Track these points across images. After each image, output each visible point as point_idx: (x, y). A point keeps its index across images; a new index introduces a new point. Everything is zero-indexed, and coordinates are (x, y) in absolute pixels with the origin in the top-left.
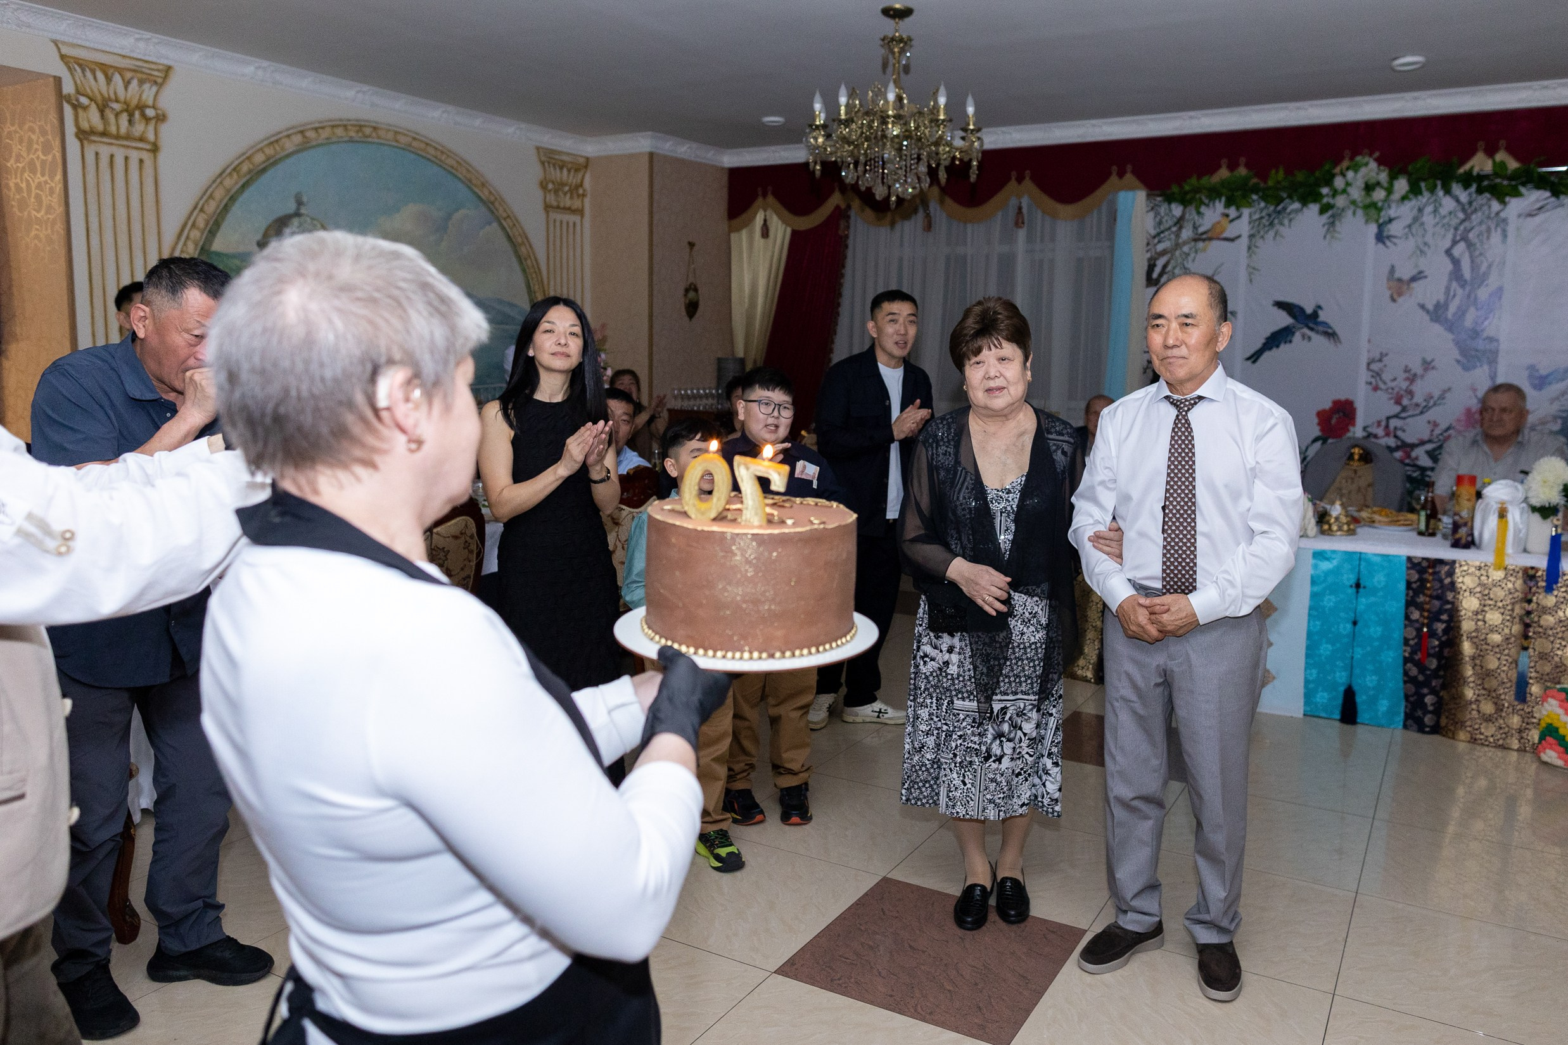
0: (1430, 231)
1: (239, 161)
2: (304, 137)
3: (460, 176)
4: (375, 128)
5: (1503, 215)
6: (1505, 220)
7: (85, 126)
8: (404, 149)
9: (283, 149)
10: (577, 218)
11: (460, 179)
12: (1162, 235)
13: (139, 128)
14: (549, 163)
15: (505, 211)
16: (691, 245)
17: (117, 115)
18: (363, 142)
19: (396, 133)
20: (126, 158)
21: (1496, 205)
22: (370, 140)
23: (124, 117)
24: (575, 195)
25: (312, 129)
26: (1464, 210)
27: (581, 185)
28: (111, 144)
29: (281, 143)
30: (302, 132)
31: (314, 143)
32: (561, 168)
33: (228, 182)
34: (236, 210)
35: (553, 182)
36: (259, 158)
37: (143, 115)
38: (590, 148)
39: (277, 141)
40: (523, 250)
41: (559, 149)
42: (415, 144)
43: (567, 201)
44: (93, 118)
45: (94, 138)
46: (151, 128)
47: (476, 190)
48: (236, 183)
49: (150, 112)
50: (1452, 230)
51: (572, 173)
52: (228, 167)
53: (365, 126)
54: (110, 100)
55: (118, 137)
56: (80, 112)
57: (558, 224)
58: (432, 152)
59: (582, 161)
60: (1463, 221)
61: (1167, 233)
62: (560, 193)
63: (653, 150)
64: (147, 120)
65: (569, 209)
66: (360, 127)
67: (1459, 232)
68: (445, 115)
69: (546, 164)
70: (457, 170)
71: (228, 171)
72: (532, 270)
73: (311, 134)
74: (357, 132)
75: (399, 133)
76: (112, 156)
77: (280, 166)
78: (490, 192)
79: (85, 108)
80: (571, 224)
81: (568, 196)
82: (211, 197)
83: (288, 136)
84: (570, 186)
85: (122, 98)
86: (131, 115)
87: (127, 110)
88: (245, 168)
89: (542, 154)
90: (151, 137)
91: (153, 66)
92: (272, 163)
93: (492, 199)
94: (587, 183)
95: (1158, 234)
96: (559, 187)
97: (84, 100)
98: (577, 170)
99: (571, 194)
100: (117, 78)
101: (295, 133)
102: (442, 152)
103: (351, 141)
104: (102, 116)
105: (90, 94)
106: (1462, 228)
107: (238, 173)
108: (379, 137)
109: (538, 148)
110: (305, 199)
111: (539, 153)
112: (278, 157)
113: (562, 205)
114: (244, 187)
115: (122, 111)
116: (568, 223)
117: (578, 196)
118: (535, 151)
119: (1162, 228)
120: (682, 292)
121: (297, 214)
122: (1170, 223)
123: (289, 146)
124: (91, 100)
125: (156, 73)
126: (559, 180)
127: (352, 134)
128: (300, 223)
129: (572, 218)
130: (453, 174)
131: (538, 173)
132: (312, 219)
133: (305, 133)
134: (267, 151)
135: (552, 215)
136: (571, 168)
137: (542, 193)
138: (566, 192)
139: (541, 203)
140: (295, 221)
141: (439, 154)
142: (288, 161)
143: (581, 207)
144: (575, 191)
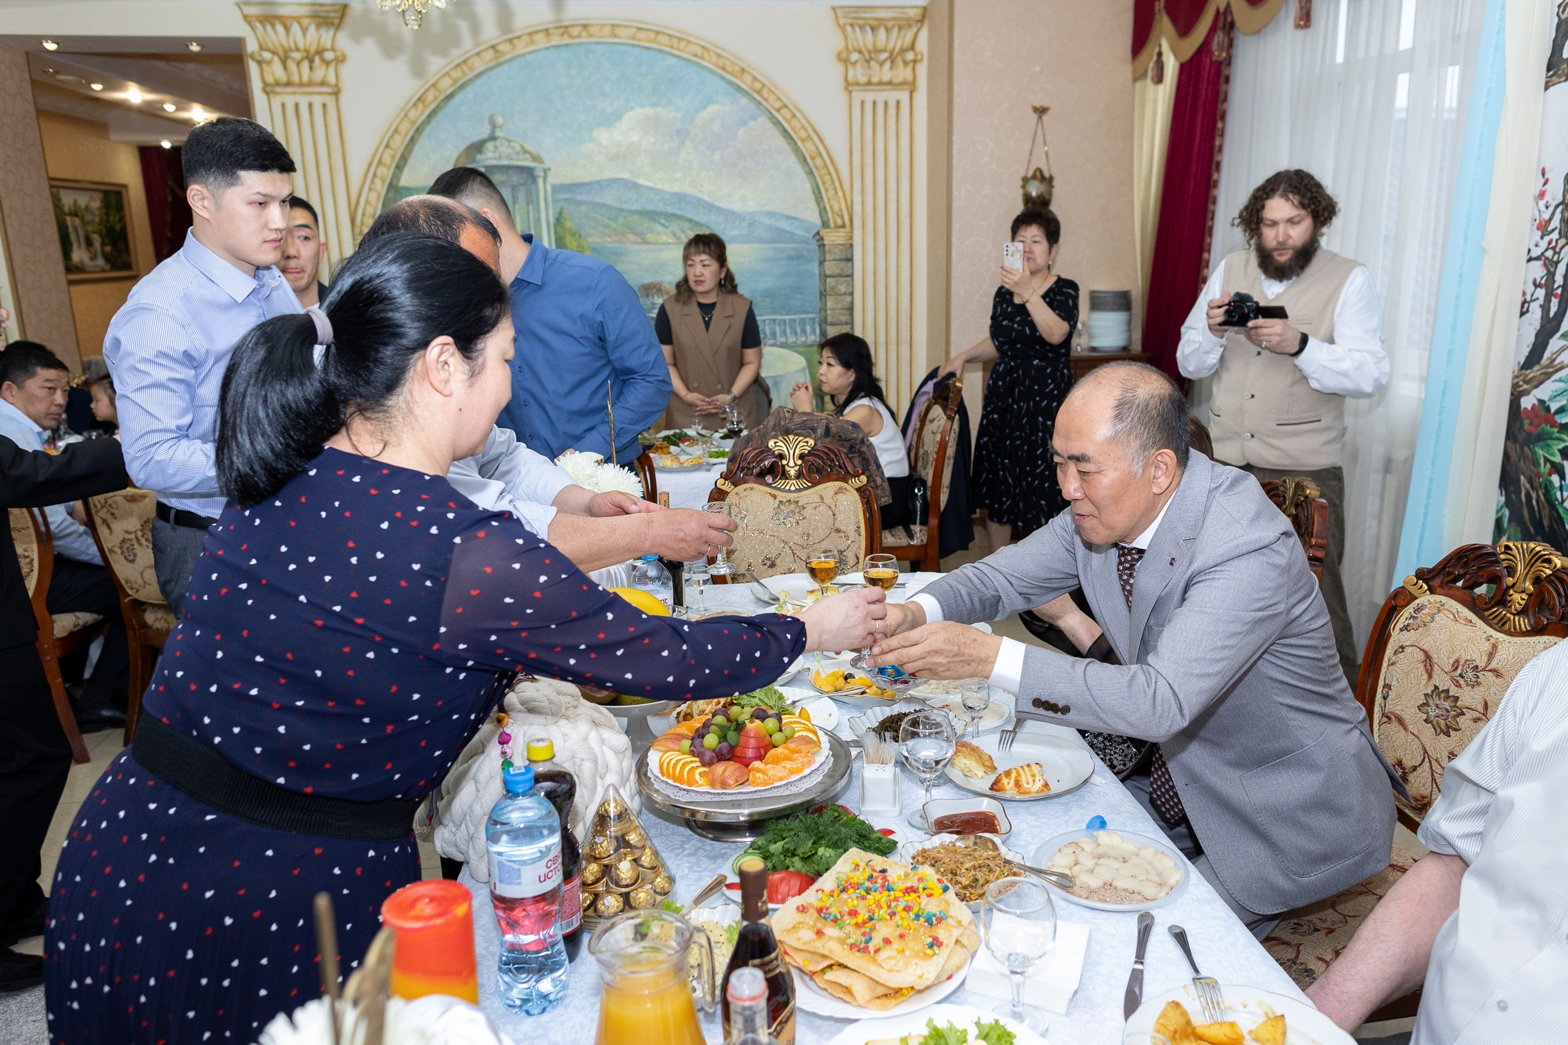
1: (423, 89)
2: (497, 51)
3: (706, 64)
4: (585, 26)
7: (270, 79)
8: (627, 44)
9: (472, 69)
10: (904, 96)
11: (708, 69)
13: (320, 72)
14: (852, 25)
15: (779, 99)
16: (1042, 111)
17: (299, 63)
19: (613, 26)
20: (310, 105)
22: (579, 40)
23: (306, 64)
24: (900, 64)
25: (505, 41)
27: (912, 48)
28: (294, 93)
29: (469, 63)
30: (494, 47)
31: (508, 57)
32: (874, 29)
33: (413, 114)
34: (424, 141)
35: (860, 52)
37: (323, 60)
39: (465, 62)
40: (807, 149)
42: (642, 35)
43: (886, 74)
44: (276, 71)
45: (278, 89)
46: (332, 70)
48: (422, 114)
49: (329, 56)
51: (897, 31)
53: (571, 26)
54: (291, 50)
55: (301, 85)
56: (265, 66)
58: (664, 40)
59: (916, 13)
62: (873, 63)
64: (327, 63)
65: (890, 83)
66: (565, 29)
69: (849, 28)
70: (702, 58)
71: (412, 102)
72: (823, 171)
73: (504, 48)
74: (562, 34)
75: (618, 26)
76: (297, 105)
77: (469, 89)
78: (755, 79)
79: (269, 63)
80: (892, 104)
81: (888, 65)
82: (396, 131)
83: (478, 54)
84: (891, 53)
85: (301, 46)
86: (311, 61)
87: (307, 57)
88: (430, 97)
89: (839, 15)
90: (332, 79)
91: (328, 8)
92: (459, 86)
93: (758, 86)
94: (922, 44)
96: (870, 56)
97: (267, 55)
98: (902, 28)
99: (892, 62)
100: (296, 28)
101: (486, 49)
102: (680, 39)
103: (557, 47)
104: (285, 68)
105: (271, 46)
107: (423, 103)
108: (592, 36)
109: (834, 9)
110: (500, 120)
111: (835, 13)
112: (465, 79)
113: (875, 80)
114: (430, 116)
115: (302, 59)
116: (886, 103)
117: (906, 63)
118: (832, 14)
121: (492, 138)
123: (479, 65)
124: (273, 53)
125: (332, 15)
126: (870, 47)
127: (556, 38)
128: (496, 148)
129: (892, 96)
130: (698, 64)
131: (836, 42)
132: (509, 141)
133: (500, 48)
134: (454, 74)
135: (858, 96)
136: (894, 26)
137: (840, 68)
138: (884, 62)
139: (839, 83)
140: (490, 146)
141: (675, 42)
142: (479, 82)
143: (909, 77)
144: (899, 58)
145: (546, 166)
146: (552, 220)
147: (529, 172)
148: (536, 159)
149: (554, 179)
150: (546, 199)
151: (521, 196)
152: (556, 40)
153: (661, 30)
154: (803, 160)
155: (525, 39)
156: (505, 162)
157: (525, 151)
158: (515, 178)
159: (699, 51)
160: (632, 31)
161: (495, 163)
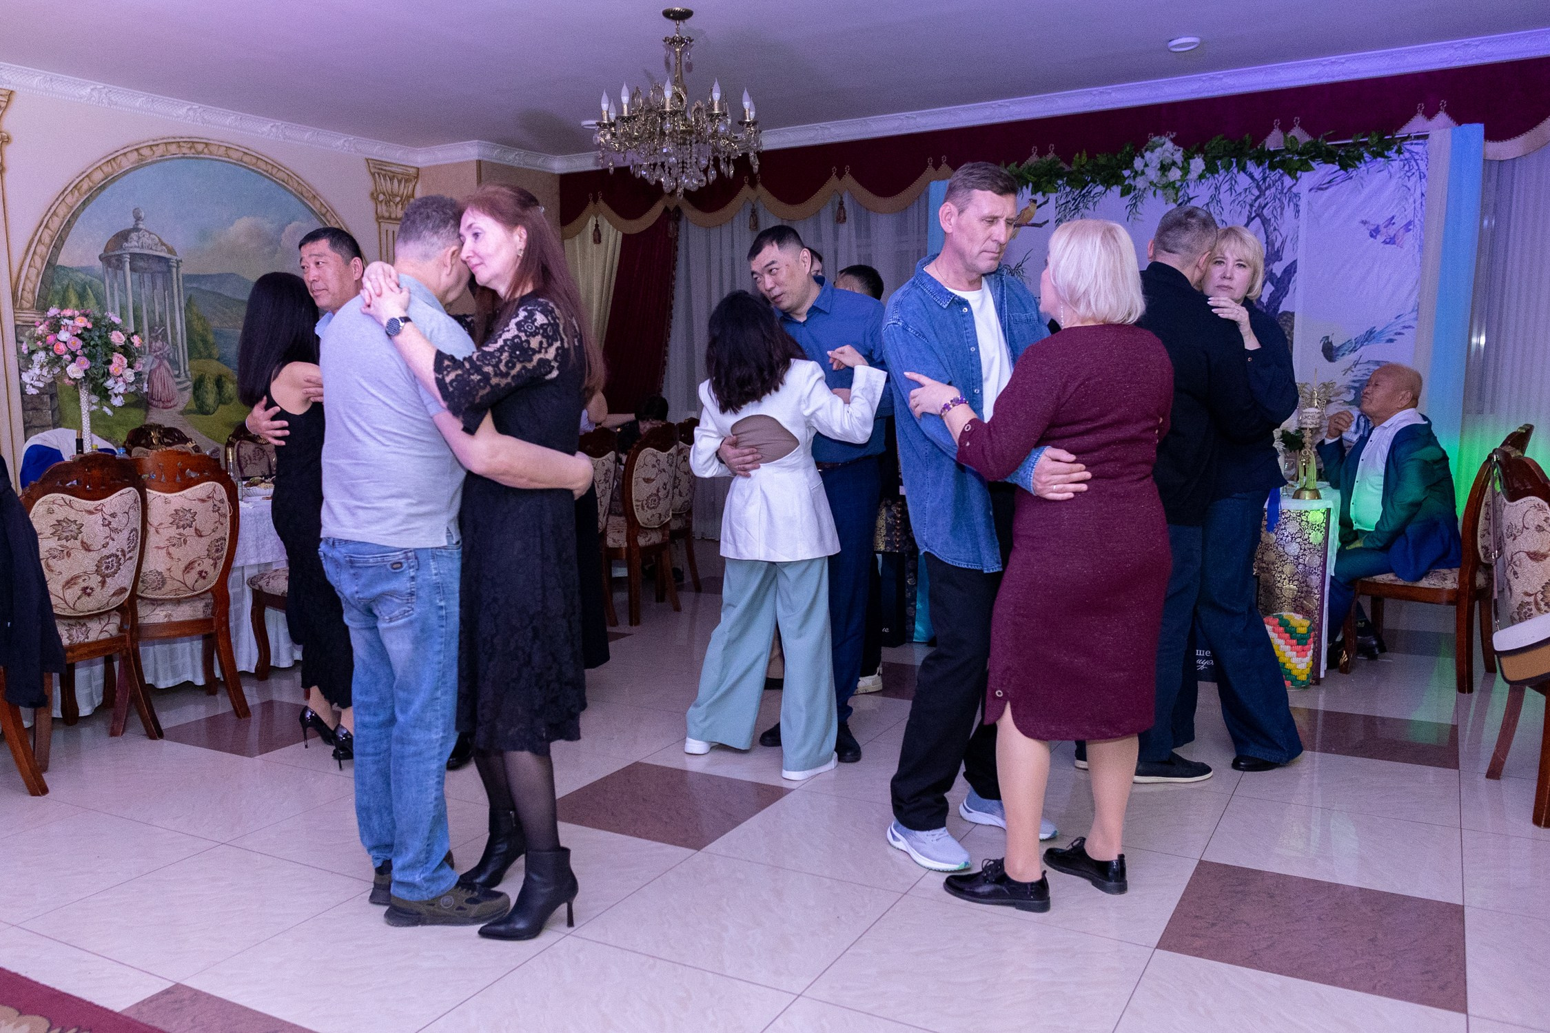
0: (1227, 208)
1: (81, 178)
2: (140, 154)
3: (290, 188)
4: (207, 145)
5: (1294, 190)
6: (1297, 195)
8: (235, 164)
9: (120, 166)
11: (291, 192)
14: (379, 174)
18: (197, 158)
19: (227, 148)
21: (1288, 181)
22: (202, 156)
25: (147, 147)
26: (1258, 187)
29: (118, 161)
30: (137, 150)
31: (149, 161)
32: (392, 179)
33: (69, 200)
34: (78, 225)
35: (384, 194)
36: (98, 176)
38: (421, 158)
39: (114, 159)
41: (389, 160)
42: (246, 159)
47: (309, 203)
48: (77, 200)
50: (1248, 207)
51: (402, 184)
52: (70, 184)
53: (197, 143)
58: (264, 166)
59: (412, 171)
60: (1258, 198)
62: (391, 203)
63: (481, 158)
66: (193, 144)
67: (1254, 209)
68: (274, 130)
69: (376, 175)
70: (287, 183)
71: (70, 189)
73: (146, 152)
74: (190, 148)
75: (231, 148)
77: (117, 183)
78: (322, 204)
82: (55, 214)
83: (125, 154)
84: (402, 198)
88: (85, 186)
89: (371, 165)
92: (109, 181)
93: (324, 211)
96: (389, 199)
98: (406, 181)
101: (131, 151)
102: (273, 167)
103: (185, 157)
106: (1257, 204)
107: (79, 190)
108: (211, 153)
109: (367, 160)
110: (142, 214)
111: (368, 164)
112: (115, 174)
113: (393, 216)
114: (85, 203)
118: (364, 163)
121: (136, 229)
123: (126, 164)
126: (390, 192)
127: (185, 150)
128: (139, 238)
130: (285, 188)
131: (368, 184)
132: (150, 234)
133: (141, 151)
134: (105, 169)
135: (384, 226)
136: (402, 179)
137: (372, 204)
138: (398, 203)
139: (373, 215)
140: (134, 235)
141: (270, 168)
142: (125, 178)
144: (406, 202)
145: (179, 259)
146: (183, 305)
147: (167, 260)
148: (171, 251)
150: (178, 286)
151: (159, 283)
153: (261, 157)
156: (147, 251)
157: (163, 244)
158: (156, 267)
159: (286, 178)
160: (240, 155)
161: (137, 251)
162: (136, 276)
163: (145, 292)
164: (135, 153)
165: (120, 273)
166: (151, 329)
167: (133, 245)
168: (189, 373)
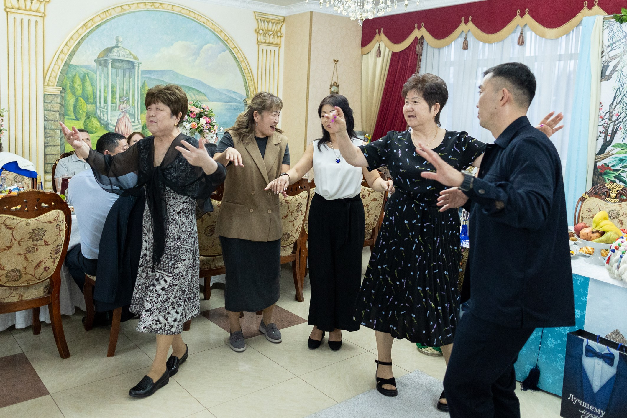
1: (87, 20)
2: (122, 8)
3: (208, 27)
4: (161, 4)
7: (9, 5)
8: (177, 14)
9: (110, 15)
10: (276, 49)
12: (614, 45)
13: (36, 6)
14: (260, 20)
15: (234, 44)
16: (336, 61)
18: (154, 11)
19: (173, 5)
20: (29, 20)
22: (158, 9)
23: (29, 1)
24: (276, 36)
25: (127, 5)
27: (280, 31)
28: (21, 14)
29: (109, 12)
30: (121, 6)
31: (127, 12)
32: (268, 22)
33: (80, 32)
35: (263, 30)
36: (98, 19)
38: (285, 11)
39: (107, 11)
41: (267, 12)
42: (183, 11)
43: (271, 40)
44: (13, 2)
45: (13, 11)
46: (42, 5)
51: (275, 24)
55: (25, 10)
57: (265, 51)
58: (193, 15)
59: (281, 18)
61: (617, 44)
62: (267, 35)
63: (312, 10)
64: (40, 2)
65: (272, 43)
66: (152, 3)
69: (259, 20)
70: (206, 24)
72: (248, 75)
73: (126, 7)
74: (151, 6)
75: (175, 6)
76: (22, 20)
78: (225, 35)
80: (273, 52)
81: (272, 36)
82: (71, 38)
84: (273, 32)
88: (90, 24)
89: (256, 15)
90: (42, 10)
93: (226, 38)
94: (283, 30)
95: (612, 44)
96: (266, 33)
98: (277, 23)
99: (274, 36)
101: (117, 7)
102: (199, 15)
104: (18, 1)
108: (163, 8)
109: (254, 12)
110: (121, 39)
112: (107, 19)
113: (267, 42)
116: (270, 51)
117: (278, 36)
119: (614, 40)
120: (329, 87)
121: (117, 47)
122: (621, 36)
126: (266, 29)
128: (118, 51)
129: (273, 48)
130: (205, 26)
131: (254, 25)
132: (124, 49)
133: (124, 7)
134: (102, 16)
135: (261, 47)
136: (274, 22)
137: (256, 35)
138: (271, 35)
139: (255, 41)
140: (115, 50)
141: (196, 16)
143: (279, 43)
144: (276, 34)
145: (139, 62)
146: (140, 86)
147: (132, 63)
148: (135, 58)
149: (142, 68)
150: (138, 76)
151: (127, 74)
152: (149, 7)
153: (192, 10)
154: (241, 70)
155: (135, 5)
156: (121, 58)
157: (131, 54)
158: (125, 66)
159: (206, 21)
160: (180, 9)
161: (117, 58)
162: (114, 70)
163: (119, 79)
164: (120, 8)
165: (105, 69)
166: (121, 98)
167: (115, 55)
168: (140, 121)
